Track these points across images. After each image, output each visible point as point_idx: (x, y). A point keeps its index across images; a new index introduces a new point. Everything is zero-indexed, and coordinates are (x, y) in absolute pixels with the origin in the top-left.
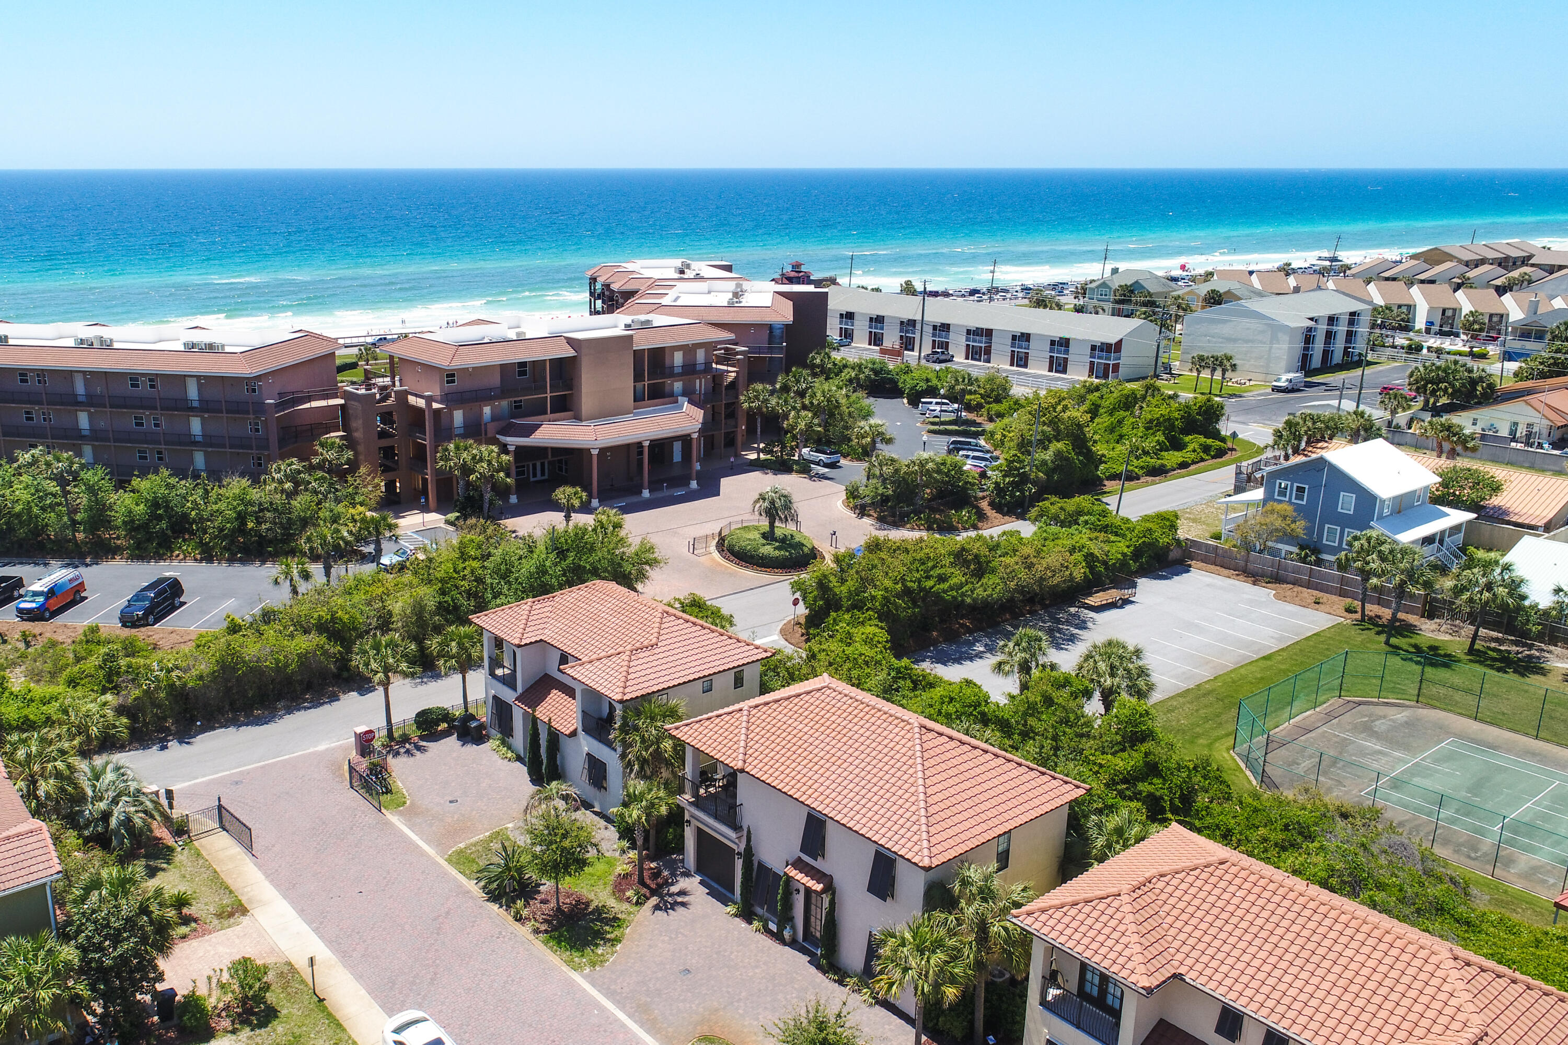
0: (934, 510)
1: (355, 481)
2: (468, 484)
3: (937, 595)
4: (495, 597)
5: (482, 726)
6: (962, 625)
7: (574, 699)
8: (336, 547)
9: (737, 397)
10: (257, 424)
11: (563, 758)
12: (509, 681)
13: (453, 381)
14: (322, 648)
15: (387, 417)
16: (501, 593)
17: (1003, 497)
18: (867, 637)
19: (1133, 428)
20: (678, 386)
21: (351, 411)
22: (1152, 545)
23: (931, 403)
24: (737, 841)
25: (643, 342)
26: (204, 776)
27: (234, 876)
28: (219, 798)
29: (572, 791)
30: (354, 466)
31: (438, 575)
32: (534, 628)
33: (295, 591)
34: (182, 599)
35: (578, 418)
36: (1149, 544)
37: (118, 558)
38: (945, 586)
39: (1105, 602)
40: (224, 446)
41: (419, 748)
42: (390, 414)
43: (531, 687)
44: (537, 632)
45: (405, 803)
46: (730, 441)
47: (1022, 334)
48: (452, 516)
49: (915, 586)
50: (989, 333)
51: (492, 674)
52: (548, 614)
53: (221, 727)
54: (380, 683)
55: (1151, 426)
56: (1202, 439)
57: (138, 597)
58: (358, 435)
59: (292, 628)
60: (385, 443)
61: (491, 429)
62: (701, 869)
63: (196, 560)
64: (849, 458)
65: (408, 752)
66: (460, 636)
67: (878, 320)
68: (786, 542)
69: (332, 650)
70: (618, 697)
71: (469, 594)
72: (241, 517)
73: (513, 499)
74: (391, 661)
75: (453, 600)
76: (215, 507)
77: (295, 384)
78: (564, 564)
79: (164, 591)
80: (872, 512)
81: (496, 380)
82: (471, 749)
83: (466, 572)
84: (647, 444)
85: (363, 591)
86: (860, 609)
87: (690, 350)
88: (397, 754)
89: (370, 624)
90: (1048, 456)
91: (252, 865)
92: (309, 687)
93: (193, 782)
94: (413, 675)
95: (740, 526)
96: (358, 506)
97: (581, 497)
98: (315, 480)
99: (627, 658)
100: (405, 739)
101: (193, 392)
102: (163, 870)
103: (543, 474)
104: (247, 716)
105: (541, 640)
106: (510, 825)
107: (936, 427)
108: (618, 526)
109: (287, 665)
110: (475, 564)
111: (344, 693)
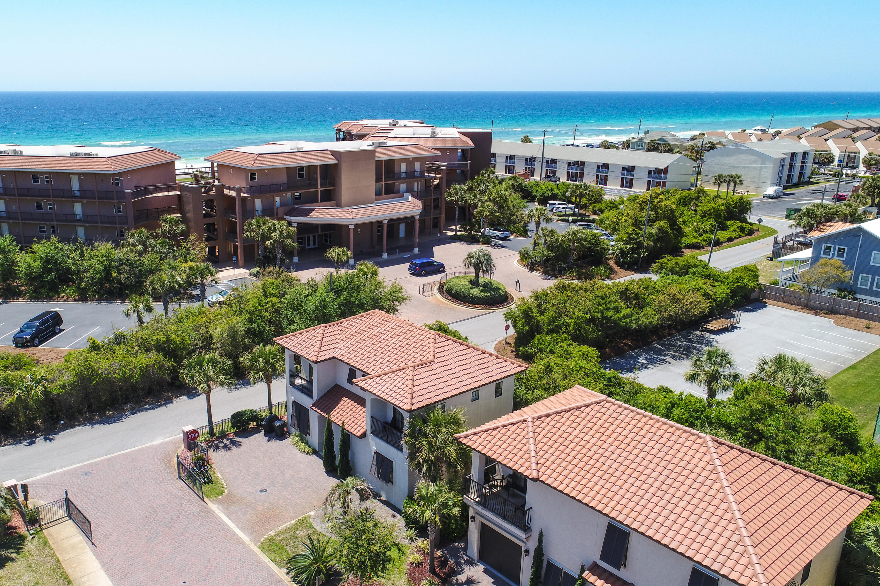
0: (580, 267)
1: (187, 245)
2: (266, 248)
3: (615, 322)
4: (289, 324)
5: (284, 425)
6: (626, 344)
7: (364, 407)
8: (172, 288)
9: (441, 194)
10: (120, 207)
11: (353, 454)
12: (307, 390)
13: (255, 179)
14: (159, 363)
15: (210, 203)
16: (294, 321)
17: (625, 258)
18: (584, 354)
19: (692, 217)
20: (403, 186)
21: (184, 199)
22: (744, 288)
23: (555, 204)
24: (525, 540)
25: (382, 155)
26: (62, 467)
27: (74, 565)
28: (66, 492)
29: (364, 486)
30: (185, 234)
31: (247, 308)
32: (327, 348)
33: (140, 321)
34: (61, 327)
35: (339, 205)
36: (742, 287)
37: (21, 299)
38: (619, 315)
39: (721, 328)
40: (97, 223)
41: (234, 443)
42: (212, 201)
43: (325, 395)
44: (330, 351)
45: (223, 492)
46: (436, 225)
47: (604, 164)
48: (254, 270)
49: (599, 315)
50: (582, 164)
51: (292, 384)
52: (337, 336)
53: (80, 425)
54: (204, 392)
55: (705, 215)
56: (739, 224)
57: (29, 325)
58: (190, 215)
59: (136, 348)
60: (209, 221)
61: (281, 211)
62: (483, 558)
63: (75, 300)
64: (515, 234)
65: (226, 446)
66: (266, 354)
67: (511, 158)
68: (487, 287)
69: (167, 365)
70: (407, 407)
71: (270, 322)
72: (107, 270)
73: (296, 259)
74: (212, 374)
75: (258, 327)
76: (89, 263)
77: (146, 181)
78: (338, 300)
79: (47, 321)
80: (539, 268)
81: (283, 179)
82: (276, 443)
83: (268, 306)
84: (386, 222)
85: (191, 320)
86: (557, 332)
87: (410, 162)
88: (217, 448)
89: (197, 345)
90: (654, 230)
91: (90, 554)
92: (149, 392)
93: (51, 473)
94: (230, 384)
95: (453, 276)
96: (189, 262)
97: (347, 255)
98: (160, 244)
99: (411, 373)
100: (223, 435)
101: (75, 185)
102: (12, 560)
103: (314, 244)
104: (101, 416)
105: (334, 357)
106: (312, 513)
107: (561, 218)
108: (375, 273)
109: (131, 377)
110: (275, 300)
111: (177, 397)
